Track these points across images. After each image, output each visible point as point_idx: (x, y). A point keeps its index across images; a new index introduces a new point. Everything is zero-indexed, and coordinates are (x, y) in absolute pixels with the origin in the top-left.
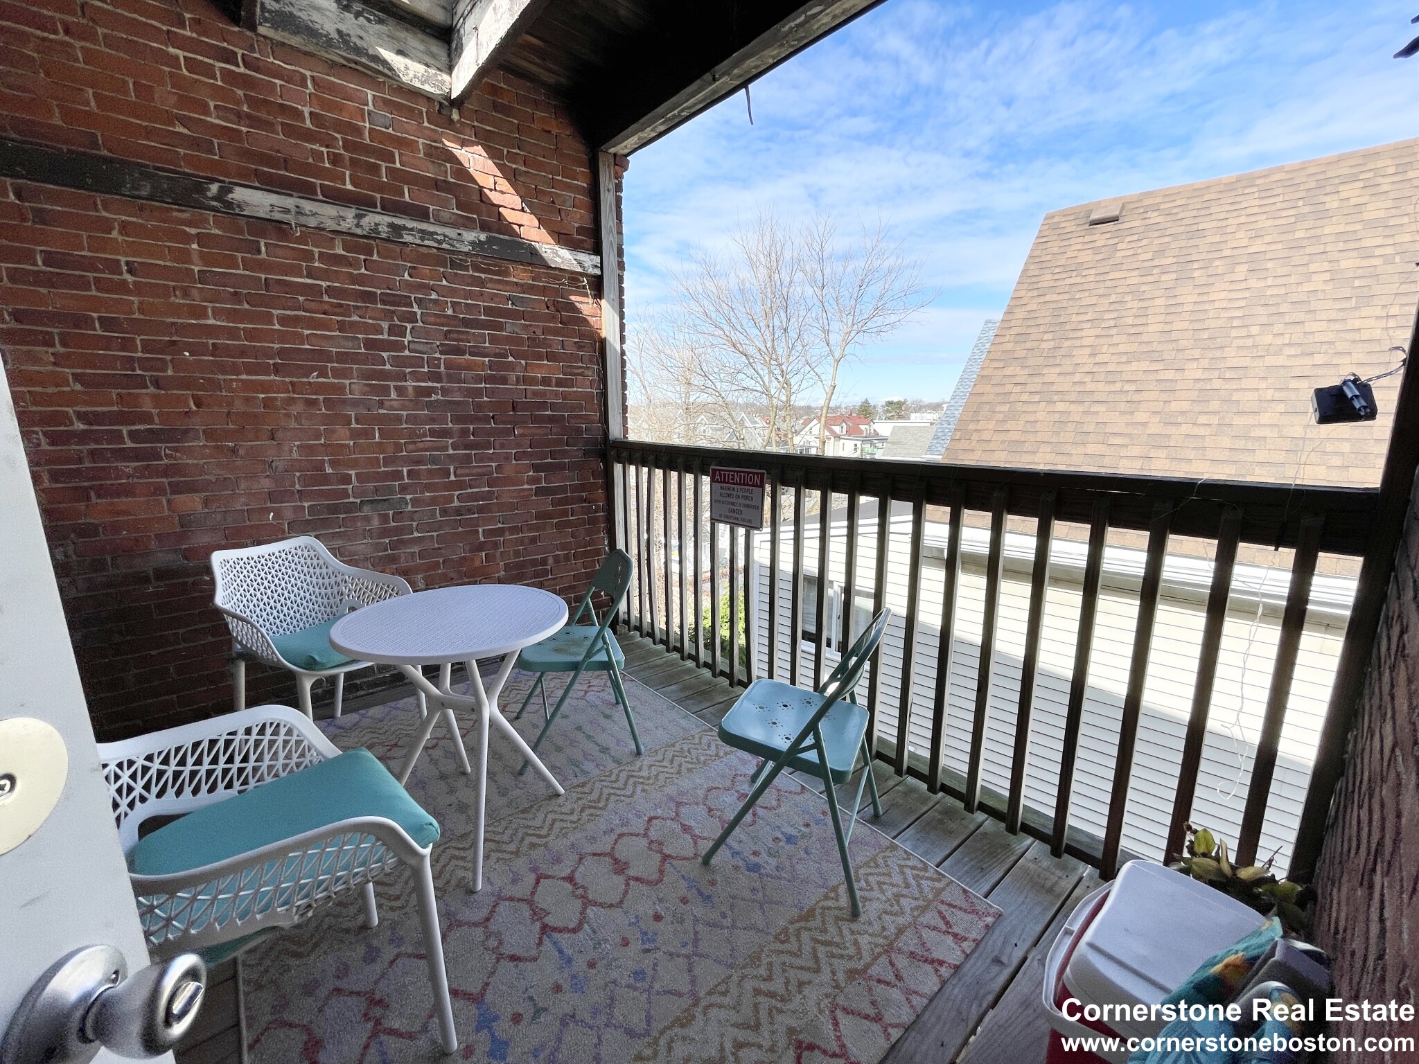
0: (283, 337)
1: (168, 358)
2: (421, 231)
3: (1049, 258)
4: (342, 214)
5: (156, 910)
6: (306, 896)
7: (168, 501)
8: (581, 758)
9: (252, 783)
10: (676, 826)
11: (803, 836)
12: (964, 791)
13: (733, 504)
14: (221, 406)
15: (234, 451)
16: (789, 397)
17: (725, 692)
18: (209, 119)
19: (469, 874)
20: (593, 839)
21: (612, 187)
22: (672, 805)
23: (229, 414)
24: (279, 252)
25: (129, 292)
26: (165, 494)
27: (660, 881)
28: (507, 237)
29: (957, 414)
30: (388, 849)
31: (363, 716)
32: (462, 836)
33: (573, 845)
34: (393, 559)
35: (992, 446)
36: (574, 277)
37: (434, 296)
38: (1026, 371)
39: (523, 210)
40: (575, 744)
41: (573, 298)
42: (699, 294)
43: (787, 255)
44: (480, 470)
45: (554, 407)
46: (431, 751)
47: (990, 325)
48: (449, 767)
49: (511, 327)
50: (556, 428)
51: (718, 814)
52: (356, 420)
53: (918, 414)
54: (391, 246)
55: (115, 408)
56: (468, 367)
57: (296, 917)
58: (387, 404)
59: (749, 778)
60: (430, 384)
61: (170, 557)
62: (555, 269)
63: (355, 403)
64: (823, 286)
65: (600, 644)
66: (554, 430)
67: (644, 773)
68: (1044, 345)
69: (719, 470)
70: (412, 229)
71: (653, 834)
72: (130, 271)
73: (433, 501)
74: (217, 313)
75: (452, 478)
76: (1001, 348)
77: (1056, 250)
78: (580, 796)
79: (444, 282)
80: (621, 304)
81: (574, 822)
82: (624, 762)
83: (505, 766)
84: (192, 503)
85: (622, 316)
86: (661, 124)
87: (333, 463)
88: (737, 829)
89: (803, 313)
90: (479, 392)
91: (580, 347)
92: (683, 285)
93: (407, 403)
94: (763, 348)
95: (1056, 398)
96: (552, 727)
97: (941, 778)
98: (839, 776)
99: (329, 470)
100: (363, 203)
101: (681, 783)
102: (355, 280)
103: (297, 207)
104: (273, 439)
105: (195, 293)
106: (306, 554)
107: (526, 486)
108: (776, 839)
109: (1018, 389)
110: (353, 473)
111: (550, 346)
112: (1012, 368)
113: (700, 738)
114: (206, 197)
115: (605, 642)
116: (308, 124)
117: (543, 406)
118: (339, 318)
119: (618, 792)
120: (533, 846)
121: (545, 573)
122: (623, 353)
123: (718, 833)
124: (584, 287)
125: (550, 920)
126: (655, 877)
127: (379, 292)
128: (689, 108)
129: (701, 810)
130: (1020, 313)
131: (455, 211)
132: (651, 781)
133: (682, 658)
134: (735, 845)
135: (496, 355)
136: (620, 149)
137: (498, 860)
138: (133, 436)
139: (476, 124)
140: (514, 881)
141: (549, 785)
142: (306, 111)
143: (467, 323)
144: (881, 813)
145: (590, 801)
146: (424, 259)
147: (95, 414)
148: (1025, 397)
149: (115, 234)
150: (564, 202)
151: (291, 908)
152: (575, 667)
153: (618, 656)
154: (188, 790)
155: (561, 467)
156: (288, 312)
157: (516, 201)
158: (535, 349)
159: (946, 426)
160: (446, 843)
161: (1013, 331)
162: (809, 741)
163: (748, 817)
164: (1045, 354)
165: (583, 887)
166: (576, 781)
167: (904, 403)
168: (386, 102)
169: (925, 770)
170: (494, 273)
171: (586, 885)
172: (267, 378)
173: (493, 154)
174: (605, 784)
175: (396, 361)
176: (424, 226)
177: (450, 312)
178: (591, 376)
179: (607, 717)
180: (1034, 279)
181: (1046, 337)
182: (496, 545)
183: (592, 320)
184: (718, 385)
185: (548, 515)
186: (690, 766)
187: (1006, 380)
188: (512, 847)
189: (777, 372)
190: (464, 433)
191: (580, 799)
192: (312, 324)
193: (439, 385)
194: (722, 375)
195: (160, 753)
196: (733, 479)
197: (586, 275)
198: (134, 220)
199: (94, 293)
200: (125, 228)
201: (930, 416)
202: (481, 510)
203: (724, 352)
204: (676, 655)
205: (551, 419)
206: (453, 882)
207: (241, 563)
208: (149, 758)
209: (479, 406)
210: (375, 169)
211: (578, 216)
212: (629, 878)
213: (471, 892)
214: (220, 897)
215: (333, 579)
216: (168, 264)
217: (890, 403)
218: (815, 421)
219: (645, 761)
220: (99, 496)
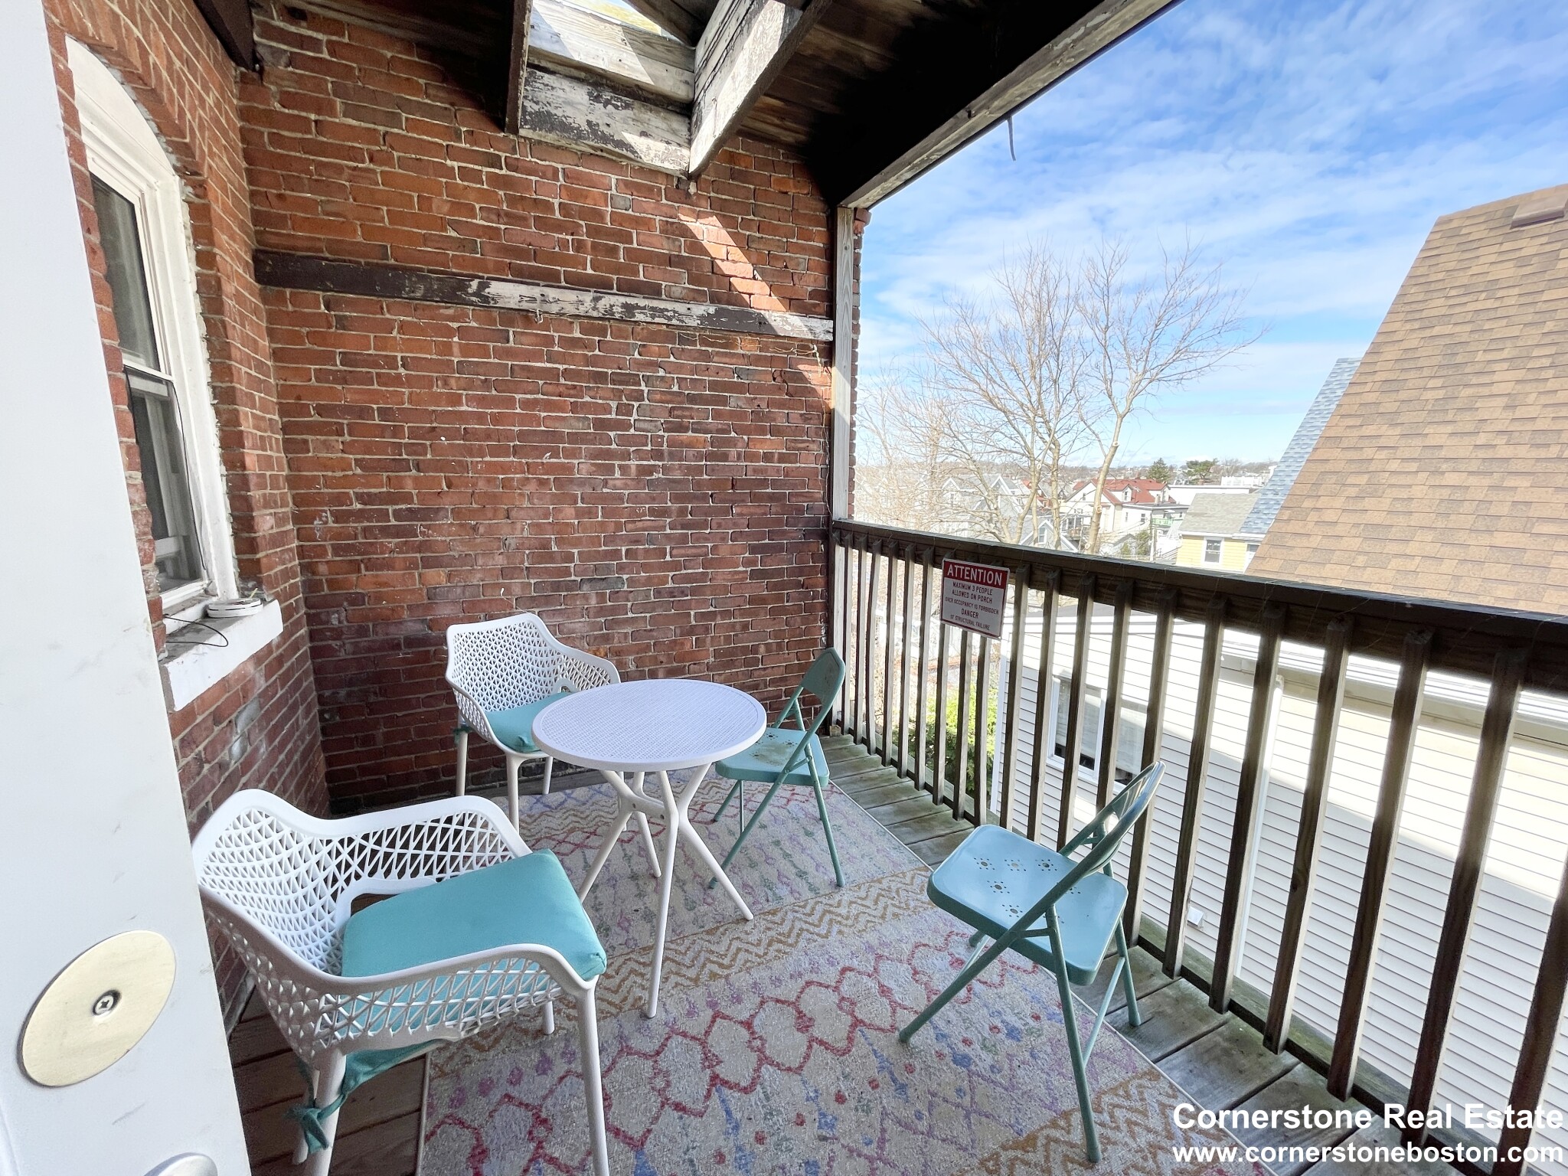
0: (523, 420)
1: (428, 443)
2: (653, 309)
3: (1441, 276)
4: (580, 298)
5: (341, 1009)
6: (473, 1014)
7: (420, 575)
8: (775, 880)
9: (449, 871)
10: (872, 984)
11: (1030, 1032)
12: (1264, 1018)
13: (967, 604)
14: (467, 487)
15: (475, 528)
16: (1056, 460)
17: (945, 822)
18: (474, 221)
19: (645, 995)
20: (777, 981)
21: (850, 244)
22: (872, 957)
23: (473, 494)
24: (524, 339)
25: (401, 385)
26: (417, 569)
27: (846, 1051)
28: (736, 308)
29: (1288, 482)
30: (551, 978)
31: (569, 796)
32: (644, 949)
33: (755, 983)
34: (606, 638)
35: (1339, 530)
36: (804, 346)
37: (661, 373)
38: (1398, 430)
39: (754, 278)
40: (770, 861)
41: (801, 367)
42: (952, 344)
43: (1062, 291)
44: (694, 551)
45: (775, 484)
46: (625, 845)
47: (1345, 365)
48: (640, 867)
49: (736, 401)
50: (775, 507)
51: (925, 979)
52: (582, 499)
53: (1232, 479)
54: (623, 325)
55: (384, 490)
56: (690, 445)
57: (463, 1033)
58: (611, 483)
59: (967, 940)
60: (652, 462)
61: (419, 626)
62: (784, 337)
63: (582, 483)
64: (1107, 327)
65: (802, 756)
66: (773, 510)
67: (843, 911)
68: (1429, 395)
69: (954, 564)
70: (644, 308)
71: (845, 988)
72: (403, 366)
73: (649, 581)
74: (469, 398)
75: (668, 558)
76: (1358, 399)
77: (1452, 265)
78: (770, 925)
79: (672, 359)
80: (854, 370)
81: (760, 957)
82: (822, 892)
83: (696, 875)
84: (437, 576)
85: (854, 383)
86: (910, 170)
87: (558, 541)
88: (947, 1006)
89: (1079, 360)
90: (698, 470)
91: (805, 419)
92: (933, 335)
93: (629, 482)
94: (1026, 402)
95: (1444, 467)
96: (748, 837)
97: (1230, 992)
98: (1078, 976)
99: (555, 549)
100: (601, 286)
101: (884, 932)
102: (588, 361)
103: (542, 295)
104: (508, 518)
105: (453, 382)
106: (528, 630)
107: (741, 569)
108: (994, 1029)
109: (1383, 454)
110: (575, 551)
111: (774, 420)
112: (1375, 427)
113: (913, 878)
114: (467, 294)
115: (808, 755)
116: (557, 215)
117: (763, 483)
118: (572, 400)
119: (811, 929)
120: (714, 976)
121: (756, 661)
122: (853, 424)
123: (922, 1006)
124: (814, 355)
125: (721, 1071)
126: (843, 1044)
127: (610, 371)
128: (937, 151)
129: (904, 970)
130: (1391, 353)
131: (687, 285)
132: (850, 922)
133: (899, 775)
134: (942, 1024)
135: (719, 431)
136: (861, 202)
137: (677, 984)
138: (397, 515)
139: (712, 194)
140: (690, 1014)
141: (737, 907)
142: (556, 202)
143: (692, 399)
144: (1140, 1022)
145: (780, 934)
146: (653, 336)
147: (369, 494)
148: (1394, 466)
149: (395, 333)
150: (798, 264)
151: (459, 1022)
152: (774, 778)
153: (822, 770)
154: (395, 872)
155: (779, 548)
156: (528, 396)
157: (747, 269)
158: (761, 423)
159: (1271, 496)
160: (628, 954)
161: (1378, 377)
162: (1041, 923)
163: (963, 993)
164: (1429, 407)
165: (761, 1038)
166: (767, 907)
167: (1213, 464)
168: (627, 184)
169: (1208, 976)
170: (722, 346)
171: (764, 1036)
172: (507, 459)
173: (727, 222)
174: (798, 915)
175: (624, 440)
176: (655, 303)
177: (675, 388)
178: (817, 449)
179: (808, 834)
180: (1415, 307)
181: (1431, 384)
182: (707, 629)
183: (820, 390)
184: (969, 447)
185: (763, 600)
186: (896, 910)
187: (1366, 443)
188: (692, 973)
189: (1043, 430)
190: (682, 512)
191: (769, 929)
192: (549, 406)
193: (660, 463)
194: (975, 435)
195: (375, 833)
196: (969, 576)
197: (818, 342)
198: (409, 319)
199: (376, 387)
200: (403, 327)
201: (1249, 481)
202: (694, 591)
203: (978, 408)
204: (893, 770)
205: (771, 497)
206: (630, 1000)
207: (472, 637)
208: (366, 837)
209: (698, 484)
210: (614, 251)
211: (812, 279)
212: (812, 1040)
213: (645, 1016)
214: (395, 1004)
215: (550, 658)
216: (434, 357)
217: (1193, 464)
218: (1091, 487)
219: (846, 895)
220: (367, 569)
